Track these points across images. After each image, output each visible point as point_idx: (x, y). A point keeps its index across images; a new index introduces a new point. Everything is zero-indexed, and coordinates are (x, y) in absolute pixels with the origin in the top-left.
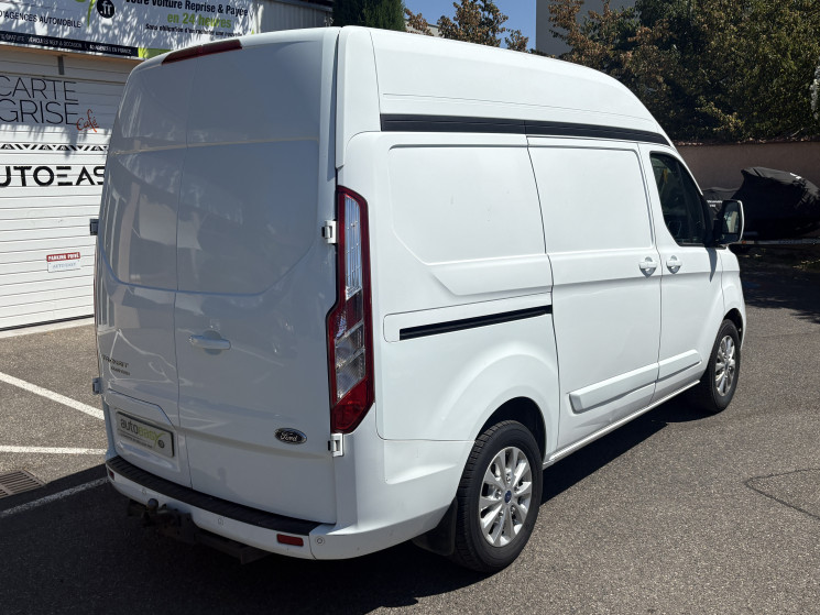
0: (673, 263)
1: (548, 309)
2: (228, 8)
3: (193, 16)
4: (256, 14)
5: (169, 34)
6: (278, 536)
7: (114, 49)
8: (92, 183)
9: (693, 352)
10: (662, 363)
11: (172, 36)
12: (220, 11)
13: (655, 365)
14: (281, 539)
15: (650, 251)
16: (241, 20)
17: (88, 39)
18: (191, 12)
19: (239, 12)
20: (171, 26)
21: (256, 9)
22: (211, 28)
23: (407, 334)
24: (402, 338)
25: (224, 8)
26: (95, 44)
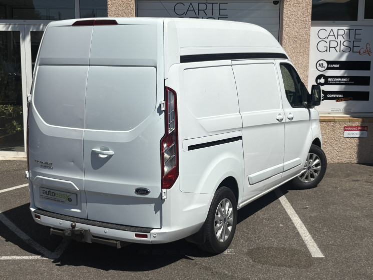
0: (290, 116)
1: (240, 138)
6: (136, 234)
9: (298, 159)
10: (285, 163)
13: (282, 165)
14: (137, 236)
15: (280, 110)
23: (191, 148)
24: (189, 150)
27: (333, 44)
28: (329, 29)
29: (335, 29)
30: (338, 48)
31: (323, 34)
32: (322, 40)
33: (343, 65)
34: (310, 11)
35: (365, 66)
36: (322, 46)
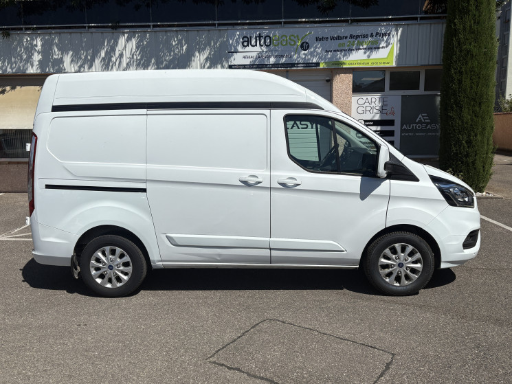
0: (287, 181)
1: (144, 190)
2: (377, 34)
3: (354, 42)
4: (397, 34)
5: (338, 53)
7: (308, 65)
8: (299, 128)
10: (273, 239)
11: (341, 54)
12: (372, 36)
16: (385, 39)
17: (294, 62)
18: (352, 40)
19: (385, 35)
20: (340, 49)
21: (397, 31)
22: (365, 46)
23: (50, 187)
24: (46, 188)
25: (374, 35)
26: (298, 64)
27: (368, 108)
28: (365, 98)
29: (369, 98)
30: (371, 111)
31: (361, 102)
32: (361, 106)
33: (376, 123)
34: (351, 86)
35: (391, 123)
36: (360, 110)
